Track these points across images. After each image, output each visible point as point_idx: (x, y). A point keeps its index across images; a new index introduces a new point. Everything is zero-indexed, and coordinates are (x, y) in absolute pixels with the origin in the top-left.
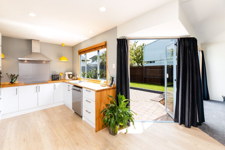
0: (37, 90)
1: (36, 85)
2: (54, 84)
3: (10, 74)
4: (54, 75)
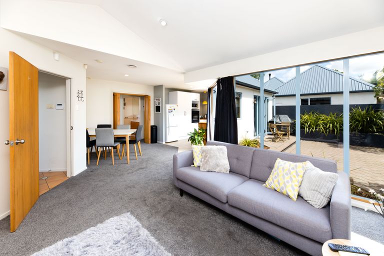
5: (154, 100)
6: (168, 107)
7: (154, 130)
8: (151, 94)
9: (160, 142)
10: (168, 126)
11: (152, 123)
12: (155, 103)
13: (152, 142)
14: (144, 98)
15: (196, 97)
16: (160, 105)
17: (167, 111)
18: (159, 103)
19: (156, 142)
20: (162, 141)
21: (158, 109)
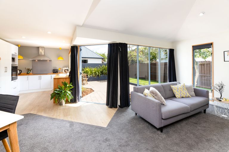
0: (40, 79)
1: (39, 76)
2: (51, 75)
3: (27, 68)
4: (54, 70)
15: (15, 50)
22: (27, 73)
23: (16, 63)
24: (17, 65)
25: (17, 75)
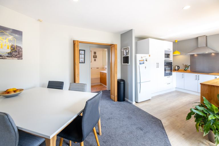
1: (197, 74)
5: (121, 49)
6: (139, 56)
7: (122, 85)
8: (117, 42)
9: (129, 101)
10: (138, 81)
11: (119, 76)
12: (122, 53)
13: (119, 100)
14: (110, 47)
15: (169, 47)
16: (129, 55)
17: (138, 63)
18: (127, 53)
19: (124, 100)
20: (132, 100)
21: (126, 60)
22: (185, 70)
23: (171, 59)
24: (172, 61)
25: (171, 71)
